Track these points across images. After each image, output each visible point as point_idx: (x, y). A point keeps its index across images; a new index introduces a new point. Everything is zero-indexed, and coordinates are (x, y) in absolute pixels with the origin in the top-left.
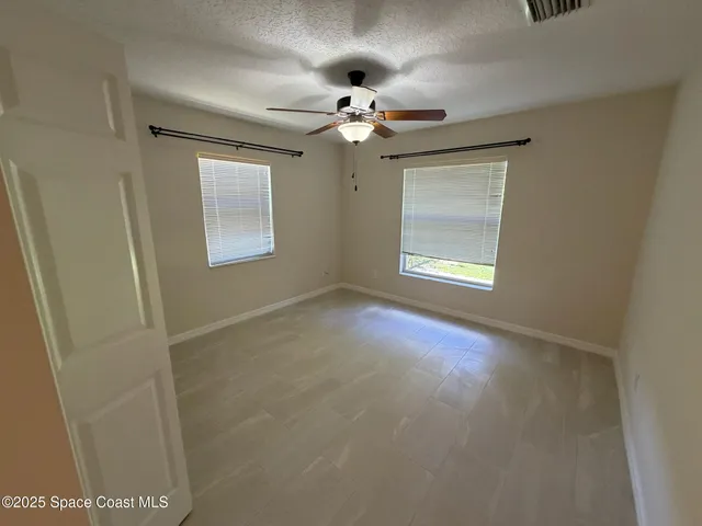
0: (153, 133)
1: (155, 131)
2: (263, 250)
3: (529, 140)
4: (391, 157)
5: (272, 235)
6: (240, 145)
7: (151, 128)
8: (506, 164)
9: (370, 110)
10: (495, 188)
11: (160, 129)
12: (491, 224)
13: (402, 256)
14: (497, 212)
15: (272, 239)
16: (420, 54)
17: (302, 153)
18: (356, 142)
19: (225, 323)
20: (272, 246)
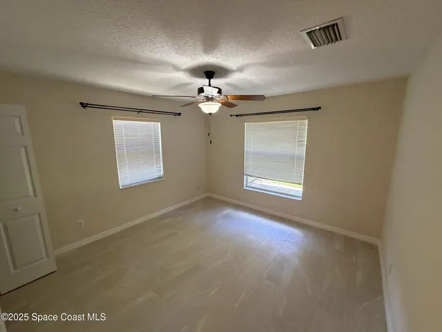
0: (83, 106)
1: (84, 105)
2: (156, 175)
3: (320, 108)
4: (237, 116)
5: (162, 165)
6: (140, 111)
7: (81, 103)
8: (307, 121)
9: (218, 95)
10: (301, 136)
11: (87, 104)
12: (299, 158)
13: (245, 177)
14: (302, 151)
15: (162, 169)
16: (247, 62)
17: (180, 114)
18: (210, 114)
19: (131, 224)
20: (162, 173)
